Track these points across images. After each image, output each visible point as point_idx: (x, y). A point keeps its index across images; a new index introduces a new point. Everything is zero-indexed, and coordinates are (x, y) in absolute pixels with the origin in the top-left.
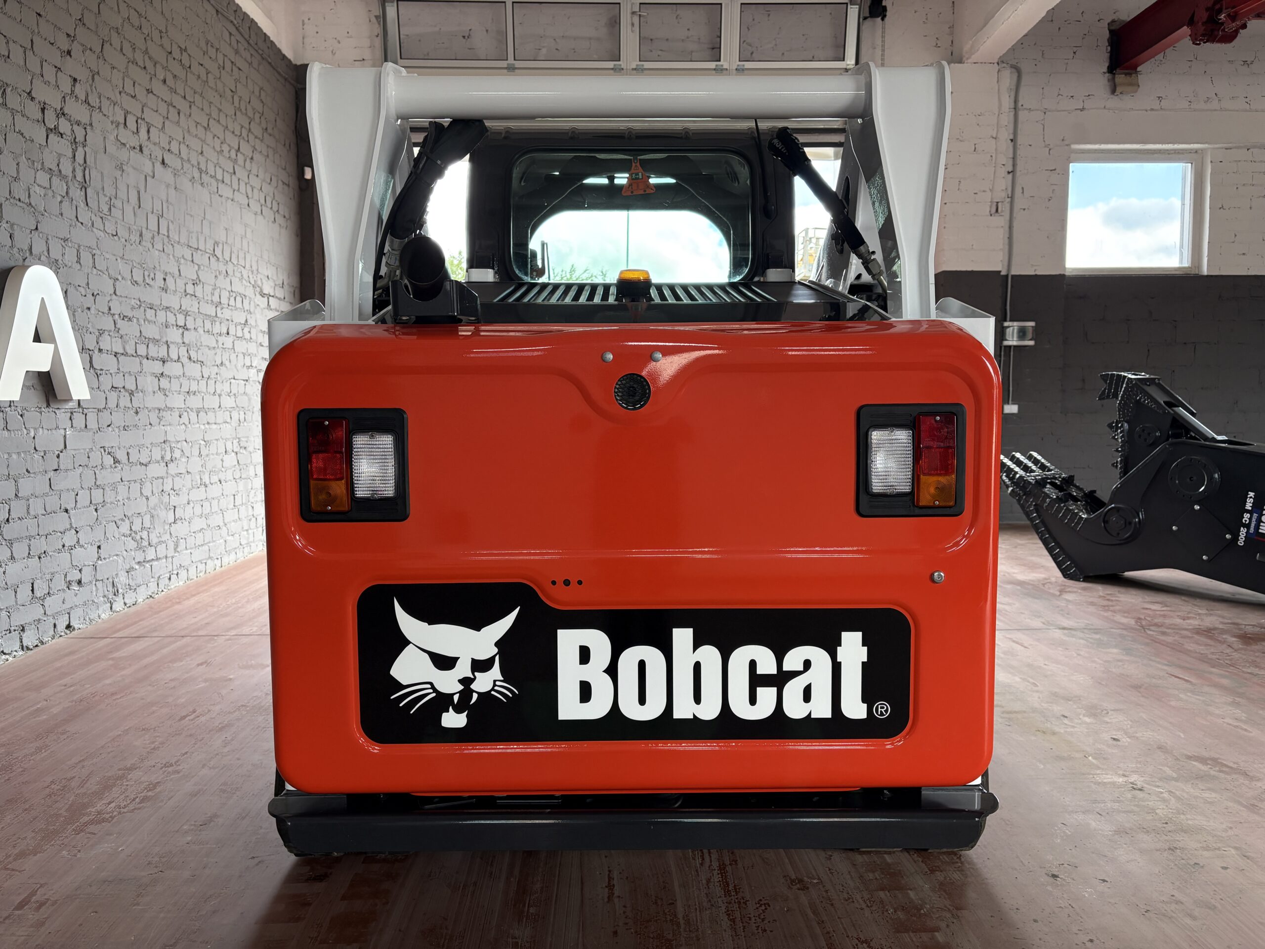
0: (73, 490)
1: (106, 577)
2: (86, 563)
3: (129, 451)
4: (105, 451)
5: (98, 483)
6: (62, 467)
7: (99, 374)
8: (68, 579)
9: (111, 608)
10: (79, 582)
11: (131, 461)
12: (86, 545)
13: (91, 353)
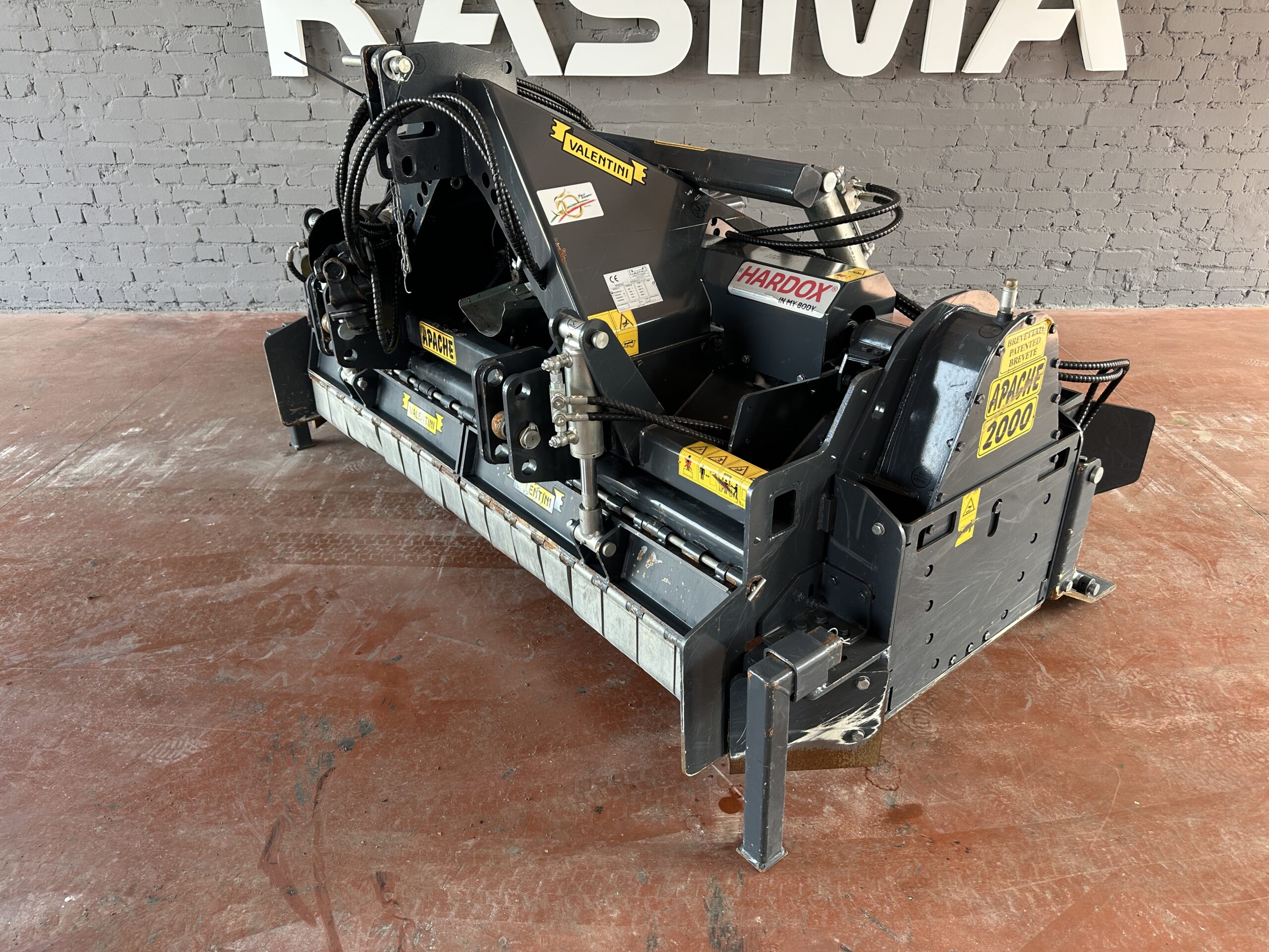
0: (1086, 170)
1: (1114, 268)
2: (1083, 248)
3: (1209, 134)
4: (1159, 131)
5: (1131, 166)
6: (1072, 143)
7: (1176, 38)
8: (1048, 258)
9: (1114, 301)
10: (1067, 264)
11: (1208, 145)
12: (1089, 230)
13: (1167, 12)
